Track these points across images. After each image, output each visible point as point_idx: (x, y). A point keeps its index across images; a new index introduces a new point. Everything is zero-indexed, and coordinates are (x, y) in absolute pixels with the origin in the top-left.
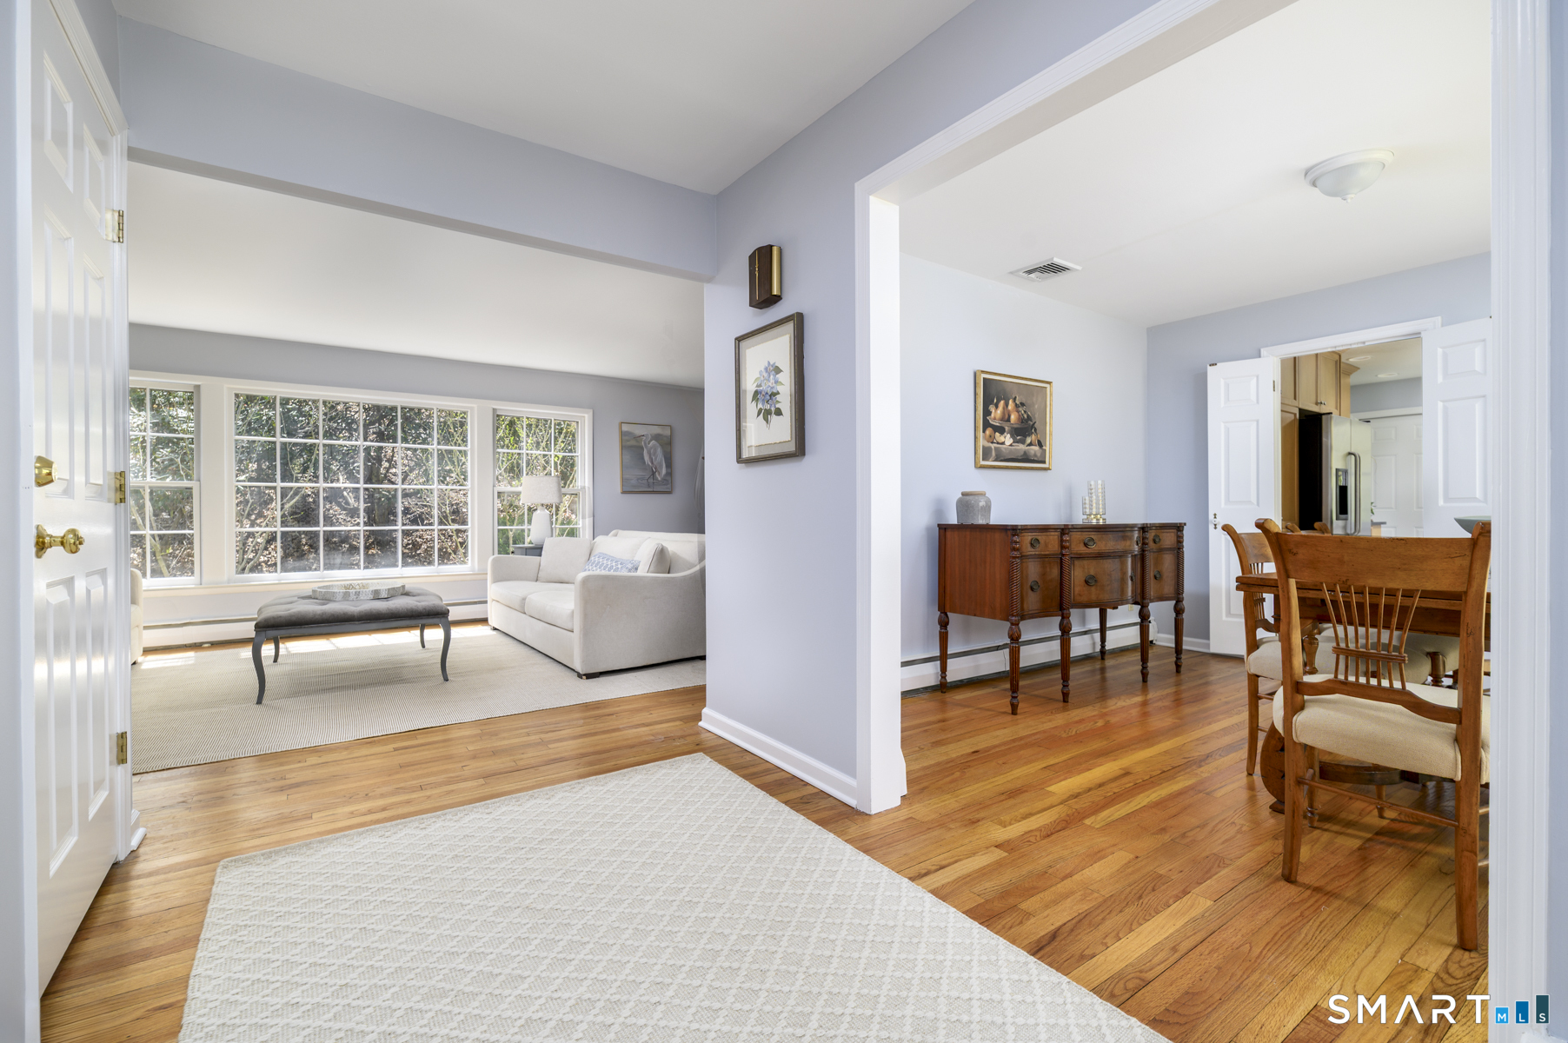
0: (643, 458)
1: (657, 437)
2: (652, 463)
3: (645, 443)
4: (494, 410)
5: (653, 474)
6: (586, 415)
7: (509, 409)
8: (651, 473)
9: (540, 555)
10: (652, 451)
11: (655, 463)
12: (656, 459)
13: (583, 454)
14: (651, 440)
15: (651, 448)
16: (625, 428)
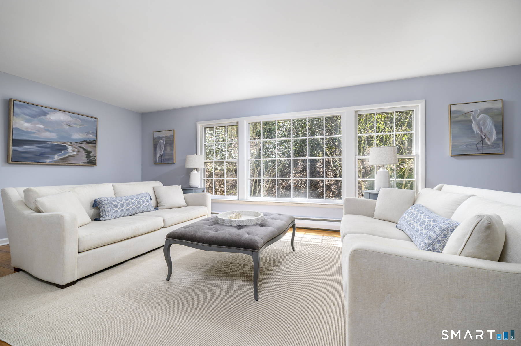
0: (471, 129)
1: (486, 111)
2: (481, 131)
3: (474, 117)
4: (356, 112)
5: (483, 140)
6: (420, 105)
7: (364, 109)
8: (480, 139)
9: (376, 199)
10: (481, 122)
11: (484, 131)
12: (485, 128)
13: (417, 131)
14: (480, 114)
15: (480, 120)
16: (453, 108)
